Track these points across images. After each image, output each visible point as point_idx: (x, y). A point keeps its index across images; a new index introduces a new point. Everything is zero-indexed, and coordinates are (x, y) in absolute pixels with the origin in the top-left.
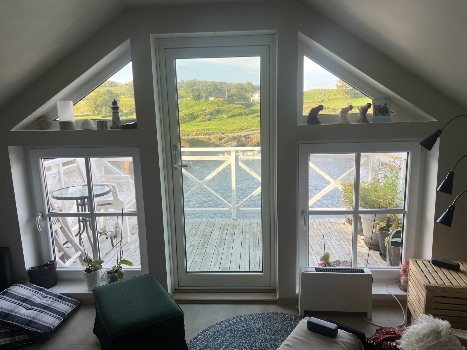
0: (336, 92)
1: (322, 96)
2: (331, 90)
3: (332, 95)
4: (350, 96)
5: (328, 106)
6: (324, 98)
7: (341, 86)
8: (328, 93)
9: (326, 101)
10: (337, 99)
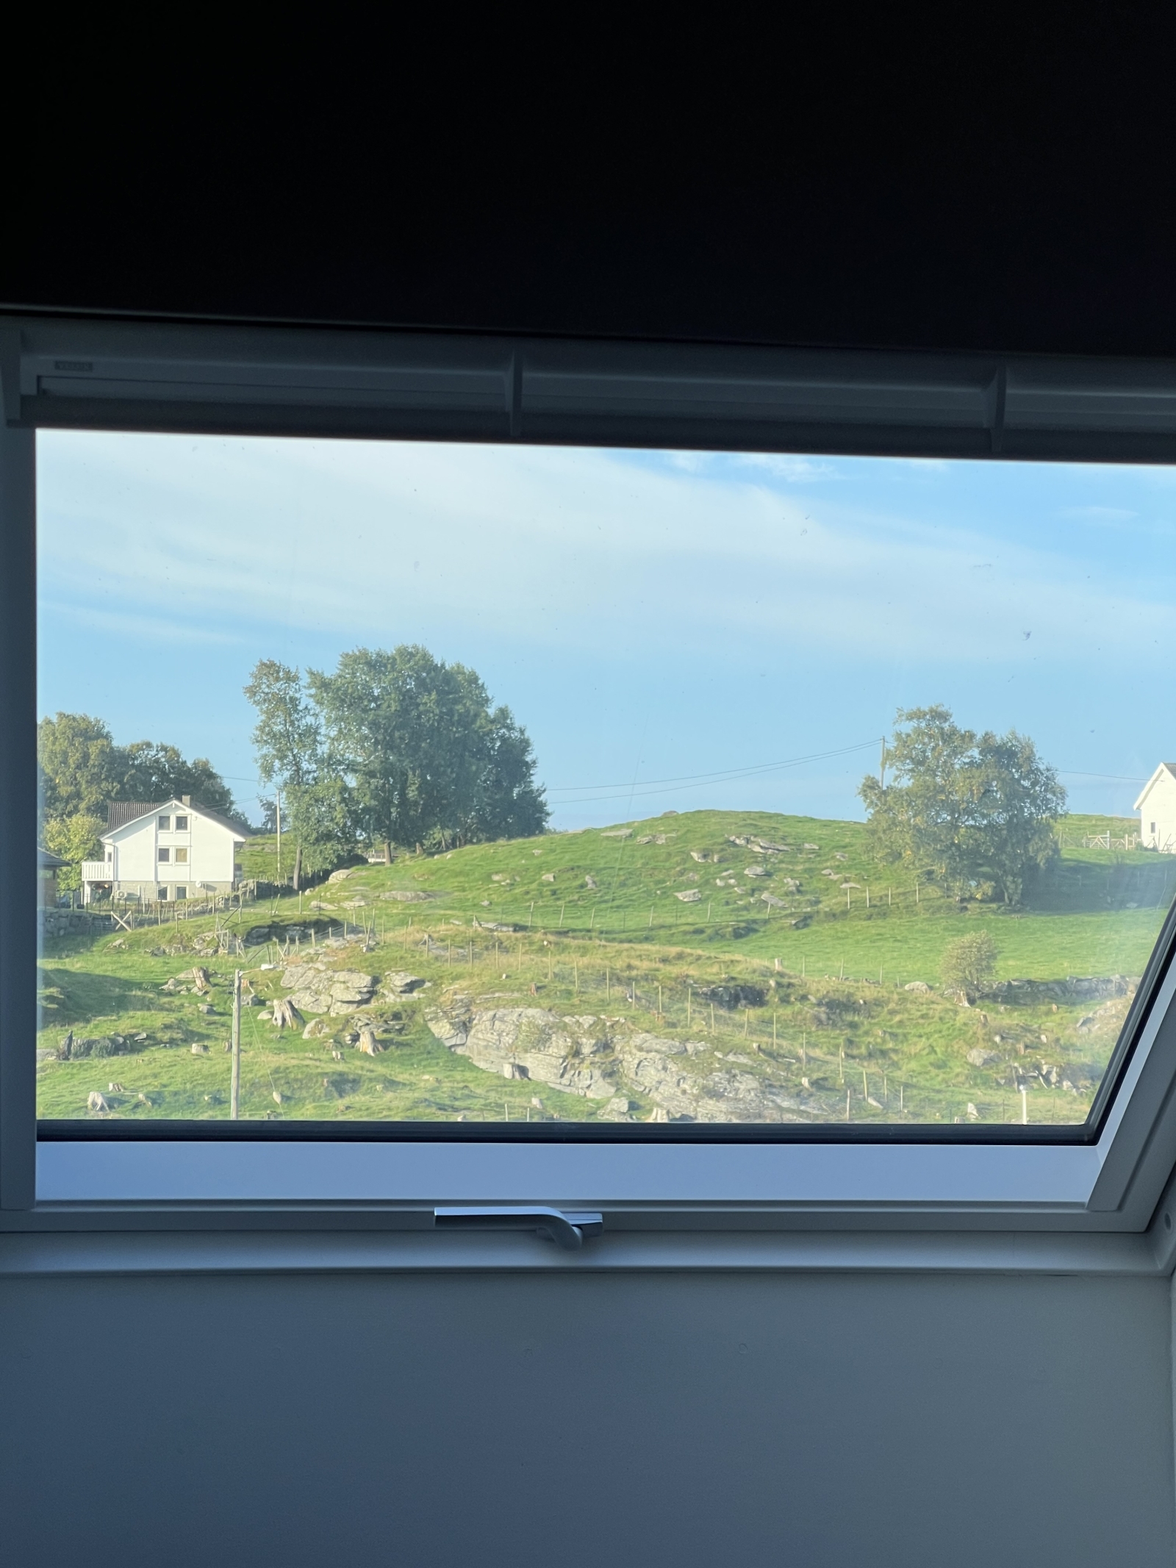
0: (870, 849)
1: (740, 877)
2: (826, 824)
3: (838, 869)
4: (988, 887)
5: (781, 975)
6: (765, 896)
7: (906, 798)
8: (800, 851)
9: (775, 925)
10: (879, 911)
